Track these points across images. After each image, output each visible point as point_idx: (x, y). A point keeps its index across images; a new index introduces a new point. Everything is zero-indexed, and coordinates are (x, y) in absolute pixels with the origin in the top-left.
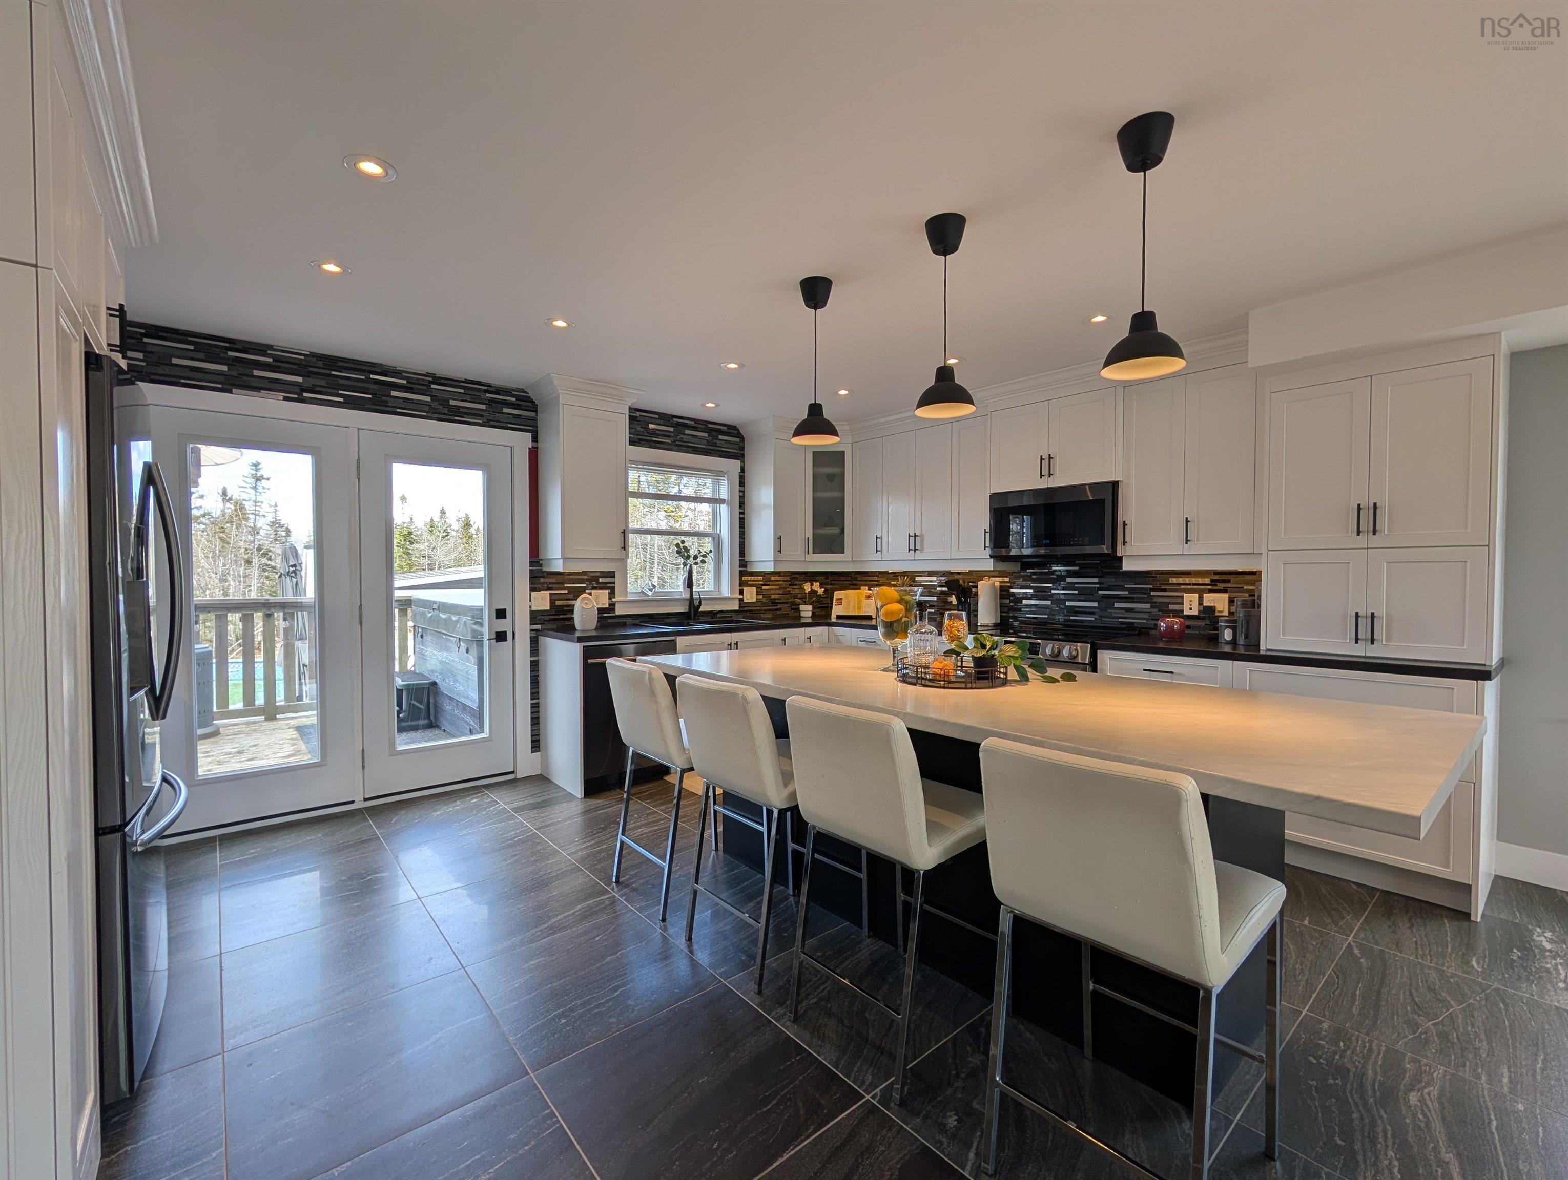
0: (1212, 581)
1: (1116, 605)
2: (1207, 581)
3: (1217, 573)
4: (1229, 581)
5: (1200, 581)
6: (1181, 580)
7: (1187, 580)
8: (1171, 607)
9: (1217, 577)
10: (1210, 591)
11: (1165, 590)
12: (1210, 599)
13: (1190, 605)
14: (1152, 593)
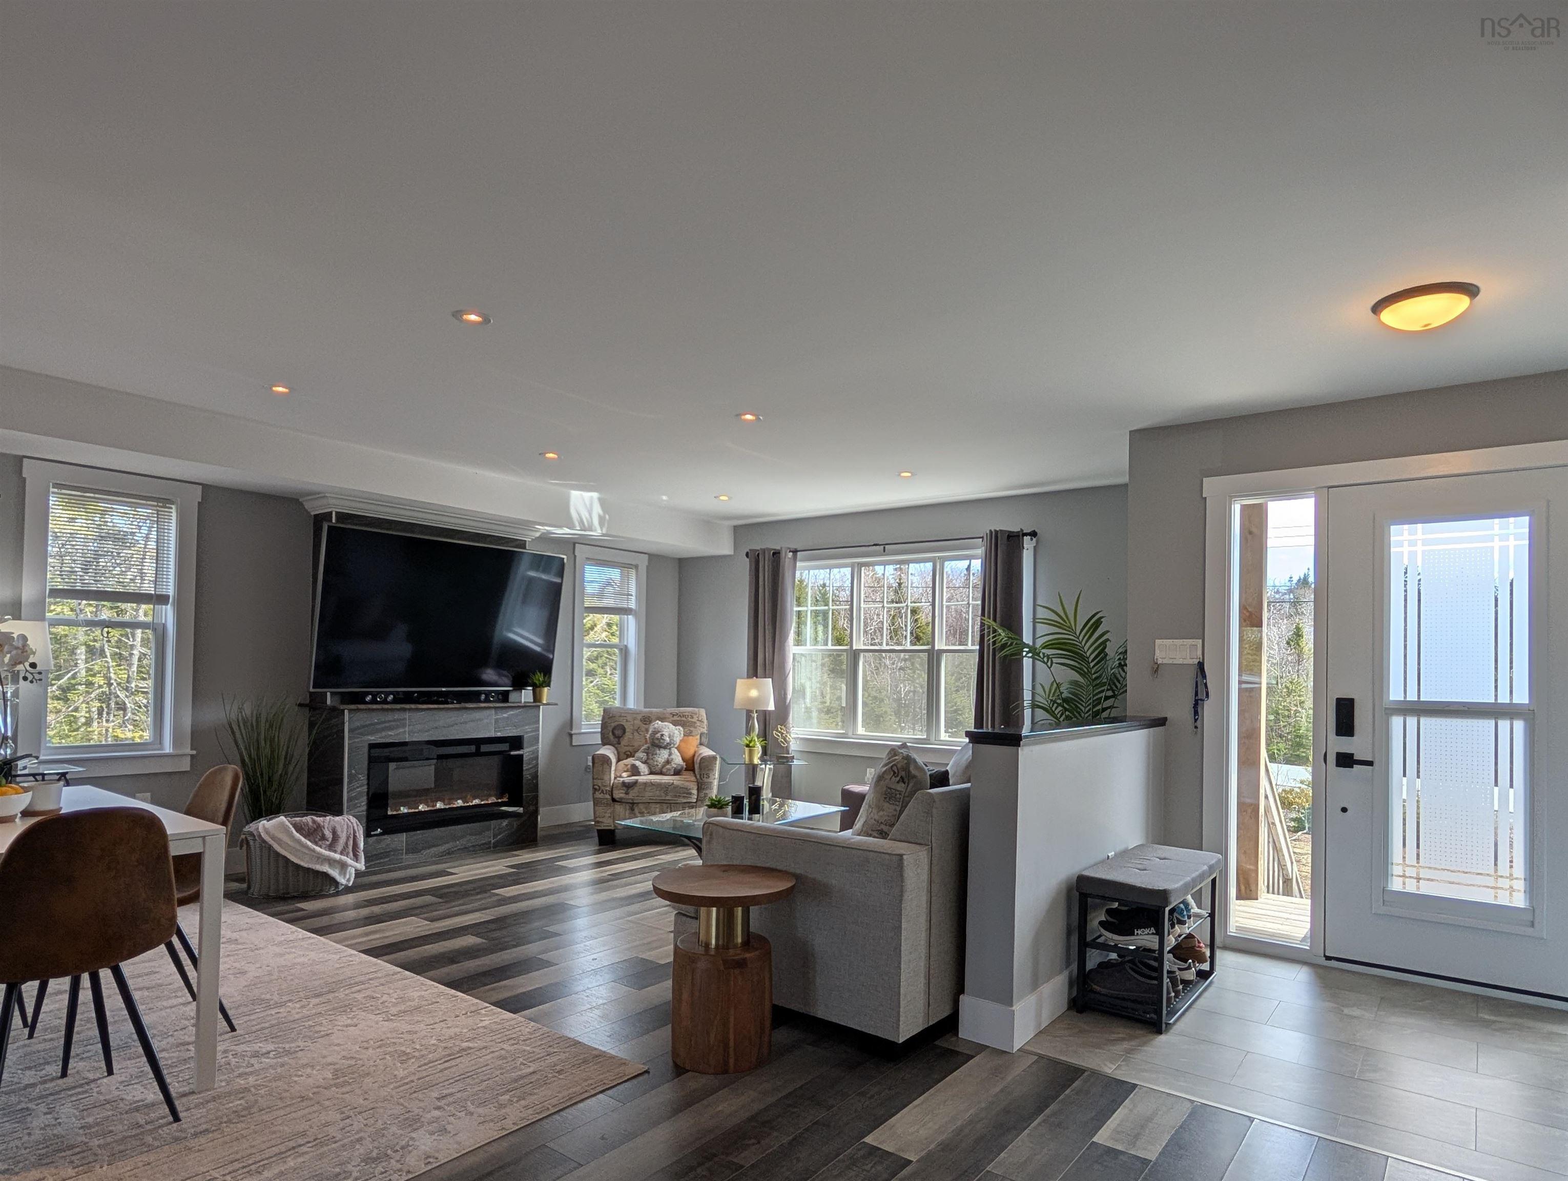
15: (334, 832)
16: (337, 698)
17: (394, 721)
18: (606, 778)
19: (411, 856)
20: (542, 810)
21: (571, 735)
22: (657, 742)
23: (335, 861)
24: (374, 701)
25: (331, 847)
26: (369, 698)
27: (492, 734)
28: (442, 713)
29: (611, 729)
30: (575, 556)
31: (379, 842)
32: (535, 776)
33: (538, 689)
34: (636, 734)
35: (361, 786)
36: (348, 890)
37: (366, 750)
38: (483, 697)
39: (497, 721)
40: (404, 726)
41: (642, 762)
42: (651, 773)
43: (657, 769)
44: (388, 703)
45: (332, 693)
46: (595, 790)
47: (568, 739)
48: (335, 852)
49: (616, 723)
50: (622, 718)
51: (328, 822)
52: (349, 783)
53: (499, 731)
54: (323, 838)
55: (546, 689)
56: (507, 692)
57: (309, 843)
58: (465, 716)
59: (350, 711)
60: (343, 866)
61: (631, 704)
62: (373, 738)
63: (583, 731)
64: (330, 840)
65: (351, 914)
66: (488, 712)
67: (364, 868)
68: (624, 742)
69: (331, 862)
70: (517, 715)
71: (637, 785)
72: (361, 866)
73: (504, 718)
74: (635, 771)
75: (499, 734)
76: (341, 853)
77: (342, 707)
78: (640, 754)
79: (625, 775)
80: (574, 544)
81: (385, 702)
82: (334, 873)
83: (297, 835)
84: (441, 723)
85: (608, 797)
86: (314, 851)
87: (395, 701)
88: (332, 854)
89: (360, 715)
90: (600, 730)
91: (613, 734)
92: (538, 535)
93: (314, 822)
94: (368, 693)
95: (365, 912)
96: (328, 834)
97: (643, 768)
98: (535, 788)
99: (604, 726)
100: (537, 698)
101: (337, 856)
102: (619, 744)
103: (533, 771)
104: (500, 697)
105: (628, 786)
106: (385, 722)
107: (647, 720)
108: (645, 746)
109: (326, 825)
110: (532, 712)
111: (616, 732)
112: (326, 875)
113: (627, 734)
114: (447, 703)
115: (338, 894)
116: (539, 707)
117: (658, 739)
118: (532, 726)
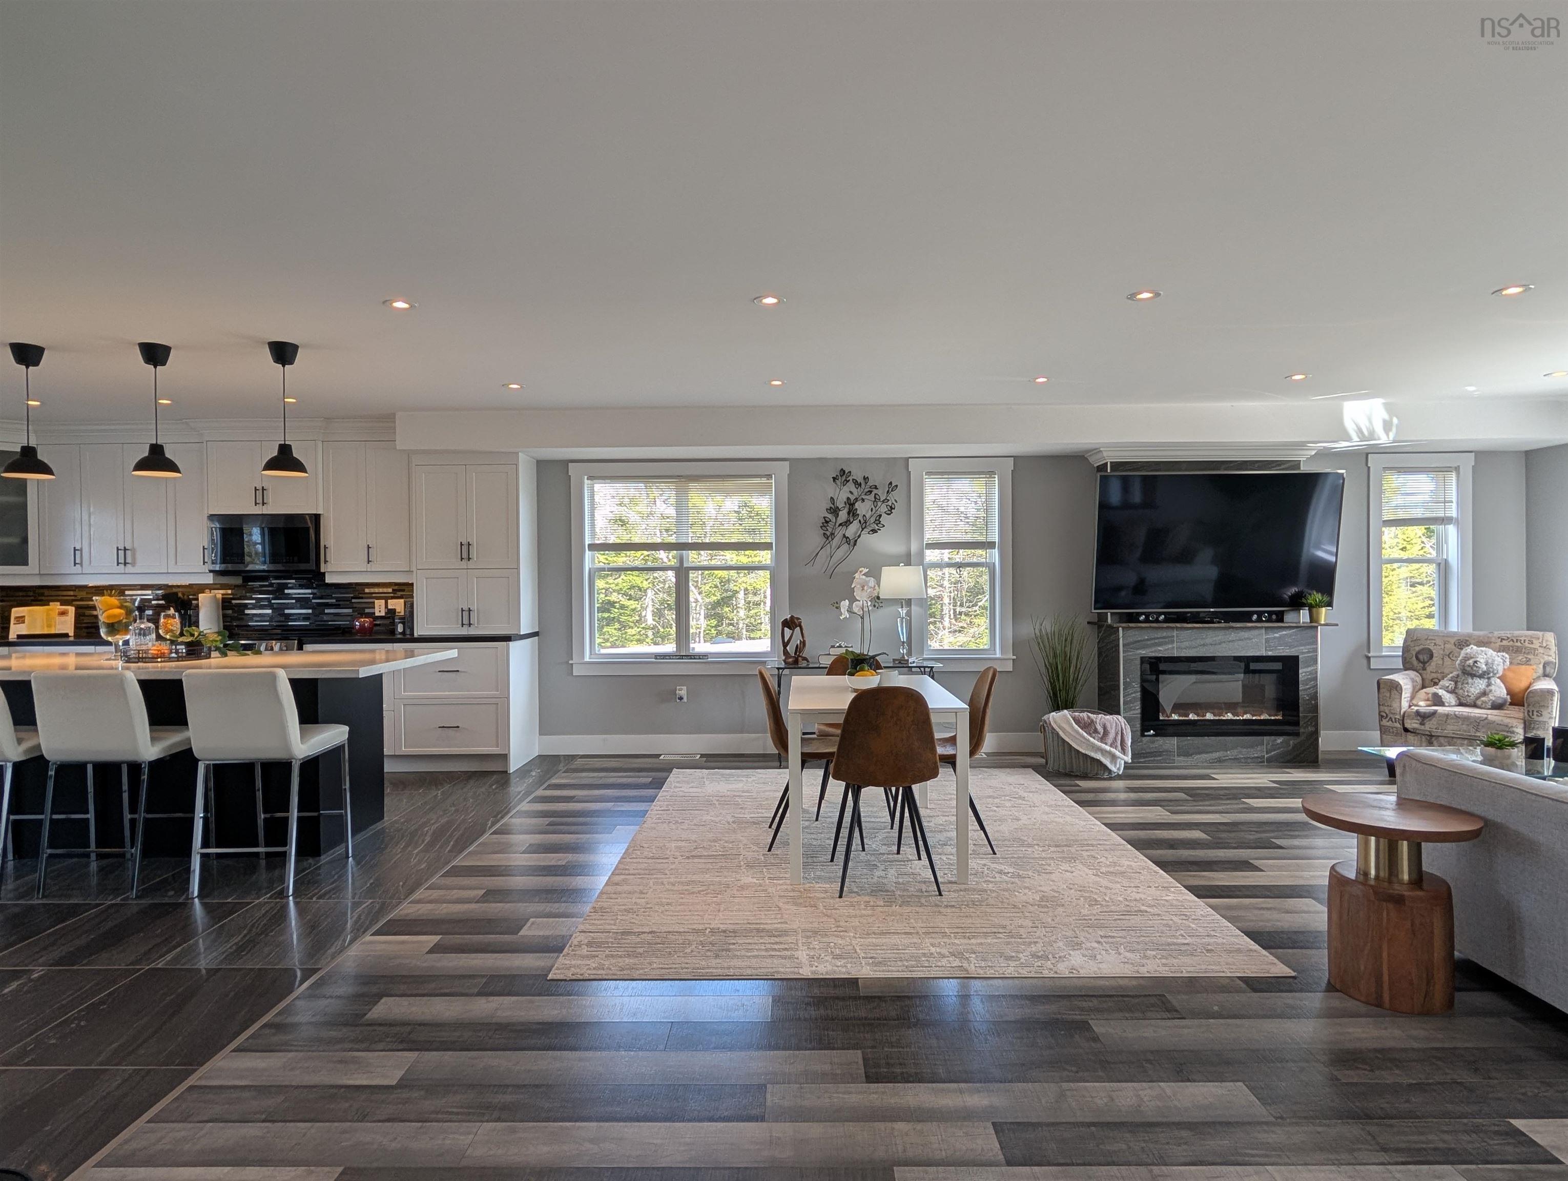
0: (393, 590)
1: (326, 611)
2: (390, 590)
3: (396, 584)
4: (403, 590)
5: (385, 590)
6: (372, 590)
7: (376, 590)
8: (367, 611)
9: (396, 588)
10: (392, 598)
11: (362, 598)
12: (392, 604)
13: (379, 609)
14: (353, 601)
15: (1105, 728)
16: (1117, 617)
17: (1164, 638)
18: (1395, 705)
19: (1181, 758)
20: (1323, 733)
21: (1368, 658)
22: (1468, 669)
23: (1106, 751)
24: (1147, 621)
25: (1103, 739)
26: (1142, 618)
27: (1263, 653)
28: (1210, 633)
29: (1414, 653)
30: (1369, 468)
31: (1153, 742)
32: (1315, 697)
33: (1314, 610)
34: (1446, 659)
35: (1135, 692)
36: (1119, 777)
37: (1138, 662)
38: (1255, 617)
39: (1267, 640)
40: (1173, 642)
41: (1447, 691)
42: (1461, 704)
43: (1469, 700)
44: (1160, 622)
45: (1112, 614)
46: (1381, 717)
47: (1365, 661)
48: (1106, 744)
49: (1422, 647)
50: (1428, 642)
51: (1100, 719)
52: (1124, 689)
53: (1270, 651)
54: (1096, 731)
55: (1323, 610)
56: (1283, 612)
57: (1085, 734)
58: (1233, 635)
59: (1123, 628)
60: (1114, 758)
61: (1454, 627)
62: (1143, 652)
63: (1384, 654)
64: (1102, 733)
65: (1123, 796)
66: (1256, 632)
67: (1130, 761)
68: (1432, 667)
69: (1103, 752)
70: (1291, 635)
71: (1437, 715)
72: (1128, 759)
73: (1275, 638)
74: (1437, 700)
75: (1270, 653)
76: (1111, 746)
77: (1118, 625)
78: (1445, 683)
79: (1422, 703)
80: (1367, 455)
81: (1157, 621)
82: (1106, 761)
83: (1076, 727)
84: (1208, 641)
85: (1398, 725)
86: (1088, 740)
87: (1165, 621)
88: (1103, 746)
89: (1130, 633)
90: (1401, 654)
91: (1417, 658)
92: (1313, 453)
93: (1089, 717)
94: (1142, 614)
95: (1133, 796)
96: (1100, 730)
97: (1447, 697)
98: (1315, 709)
99: (1406, 649)
100: (1313, 619)
101: (1108, 748)
102: (1424, 669)
103: (1312, 691)
104: (1274, 617)
105: (1423, 717)
106: (1155, 639)
107: (1462, 643)
108: (1455, 673)
109: (1098, 721)
110: (1310, 633)
111: (1421, 657)
112: (1099, 762)
113: (1434, 659)
114: (1213, 623)
115: (1111, 779)
116: (1317, 627)
117: (1469, 666)
118: (1308, 647)
